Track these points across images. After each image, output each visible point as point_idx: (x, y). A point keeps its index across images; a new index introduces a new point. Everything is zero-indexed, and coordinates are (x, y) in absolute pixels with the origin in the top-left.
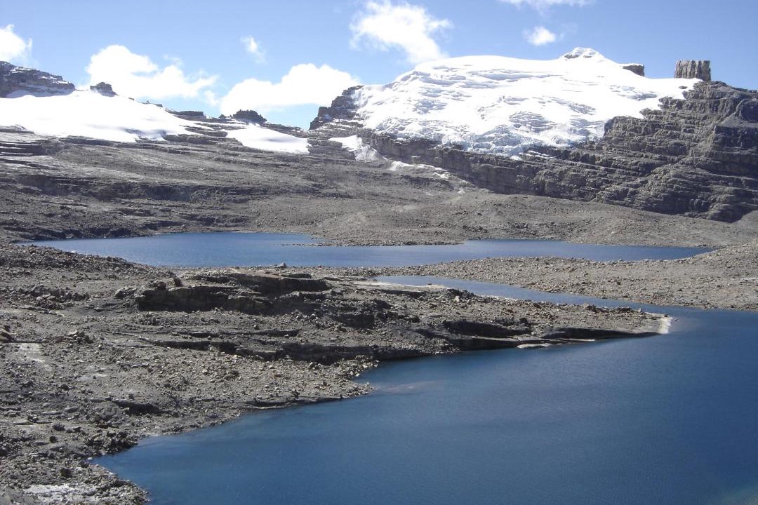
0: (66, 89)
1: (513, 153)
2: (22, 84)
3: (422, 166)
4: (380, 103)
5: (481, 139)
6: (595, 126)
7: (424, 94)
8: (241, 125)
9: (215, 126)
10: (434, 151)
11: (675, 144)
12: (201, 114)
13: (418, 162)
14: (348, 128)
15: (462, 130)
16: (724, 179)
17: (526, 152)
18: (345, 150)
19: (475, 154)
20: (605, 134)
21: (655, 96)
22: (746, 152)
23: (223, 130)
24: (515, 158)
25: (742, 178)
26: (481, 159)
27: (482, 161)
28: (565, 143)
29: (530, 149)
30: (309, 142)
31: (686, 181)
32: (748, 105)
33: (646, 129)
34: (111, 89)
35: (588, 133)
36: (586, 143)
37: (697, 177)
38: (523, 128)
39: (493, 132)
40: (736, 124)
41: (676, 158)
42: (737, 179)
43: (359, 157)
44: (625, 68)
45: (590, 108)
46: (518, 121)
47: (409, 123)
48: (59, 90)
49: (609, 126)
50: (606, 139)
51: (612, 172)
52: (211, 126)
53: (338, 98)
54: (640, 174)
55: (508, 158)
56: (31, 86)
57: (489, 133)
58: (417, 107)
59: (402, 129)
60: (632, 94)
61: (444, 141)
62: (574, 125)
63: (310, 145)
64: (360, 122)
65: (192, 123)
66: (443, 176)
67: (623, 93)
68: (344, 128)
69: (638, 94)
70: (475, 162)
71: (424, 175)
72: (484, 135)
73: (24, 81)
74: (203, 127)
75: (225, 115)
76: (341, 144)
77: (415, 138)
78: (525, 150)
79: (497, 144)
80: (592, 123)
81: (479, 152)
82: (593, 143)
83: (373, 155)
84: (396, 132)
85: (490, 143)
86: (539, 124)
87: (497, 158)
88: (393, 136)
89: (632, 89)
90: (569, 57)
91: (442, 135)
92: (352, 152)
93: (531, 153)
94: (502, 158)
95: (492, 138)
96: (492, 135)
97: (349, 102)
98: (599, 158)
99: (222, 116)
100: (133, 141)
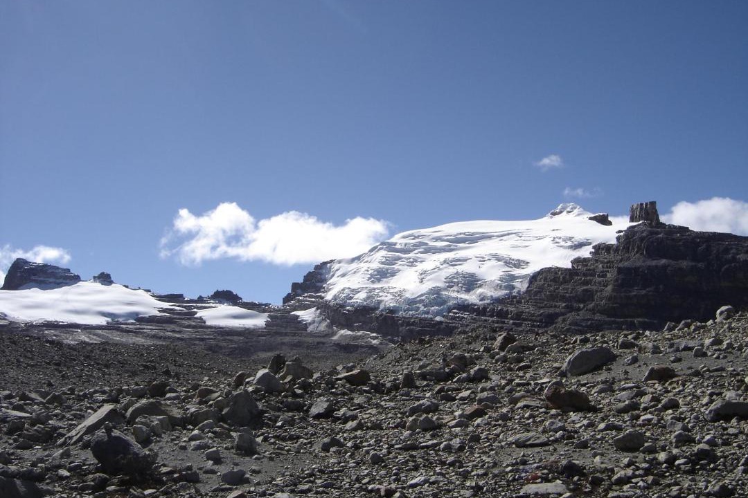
0: (71, 280)
1: (437, 314)
2: (33, 277)
3: (360, 333)
4: (343, 275)
5: (412, 302)
6: (520, 280)
7: (382, 263)
8: (214, 305)
9: (189, 306)
10: (372, 317)
11: (584, 290)
12: (181, 296)
13: (359, 329)
14: (312, 301)
15: (399, 295)
16: (618, 323)
17: (450, 312)
18: (300, 322)
19: (404, 318)
20: (528, 287)
21: (590, 244)
22: (643, 292)
23: (195, 310)
24: (438, 319)
25: (636, 320)
26: (407, 322)
27: (408, 324)
28: (488, 299)
29: (454, 308)
30: (269, 316)
31: (580, 328)
32: (652, 242)
33: (564, 278)
34: (110, 278)
35: (513, 287)
36: (509, 298)
37: (592, 323)
38: (455, 288)
39: (425, 294)
40: (639, 264)
41: (582, 306)
42: (631, 321)
43: (310, 329)
44: (591, 219)
45: (524, 262)
46: (452, 282)
47: (359, 292)
48: (64, 281)
49: (534, 278)
50: (528, 291)
51: (520, 325)
52: (185, 307)
53: (310, 272)
54: (544, 324)
55: (431, 319)
56: (42, 279)
57: (422, 295)
58: (372, 276)
59: (351, 298)
60: (569, 243)
61: (382, 307)
62: (501, 281)
63: (269, 320)
64: (323, 295)
65: (166, 305)
66: (375, 342)
67: (562, 243)
68: (309, 301)
69: (575, 243)
70: (402, 325)
71: (360, 342)
72: (416, 298)
73: (35, 275)
74: (176, 308)
75: (203, 296)
76: (298, 316)
77: (358, 306)
78: (449, 310)
79: (425, 306)
80: (519, 277)
81: (408, 316)
82: (515, 297)
83: (324, 325)
84: (345, 302)
85: (420, 305)
86: (471, 282)
87: (421, 319)
88: (342, 306)
89: (570, 239)
90: (554, 214)
91: (381, 301)
92: (306, 324)
93: (454, 313)
94: (425, 319)
95: (423, 300)
96: (423, 298)
97: (319, 277)
98: (511, 312)
99: (200, 297)
100: (105, 323)
